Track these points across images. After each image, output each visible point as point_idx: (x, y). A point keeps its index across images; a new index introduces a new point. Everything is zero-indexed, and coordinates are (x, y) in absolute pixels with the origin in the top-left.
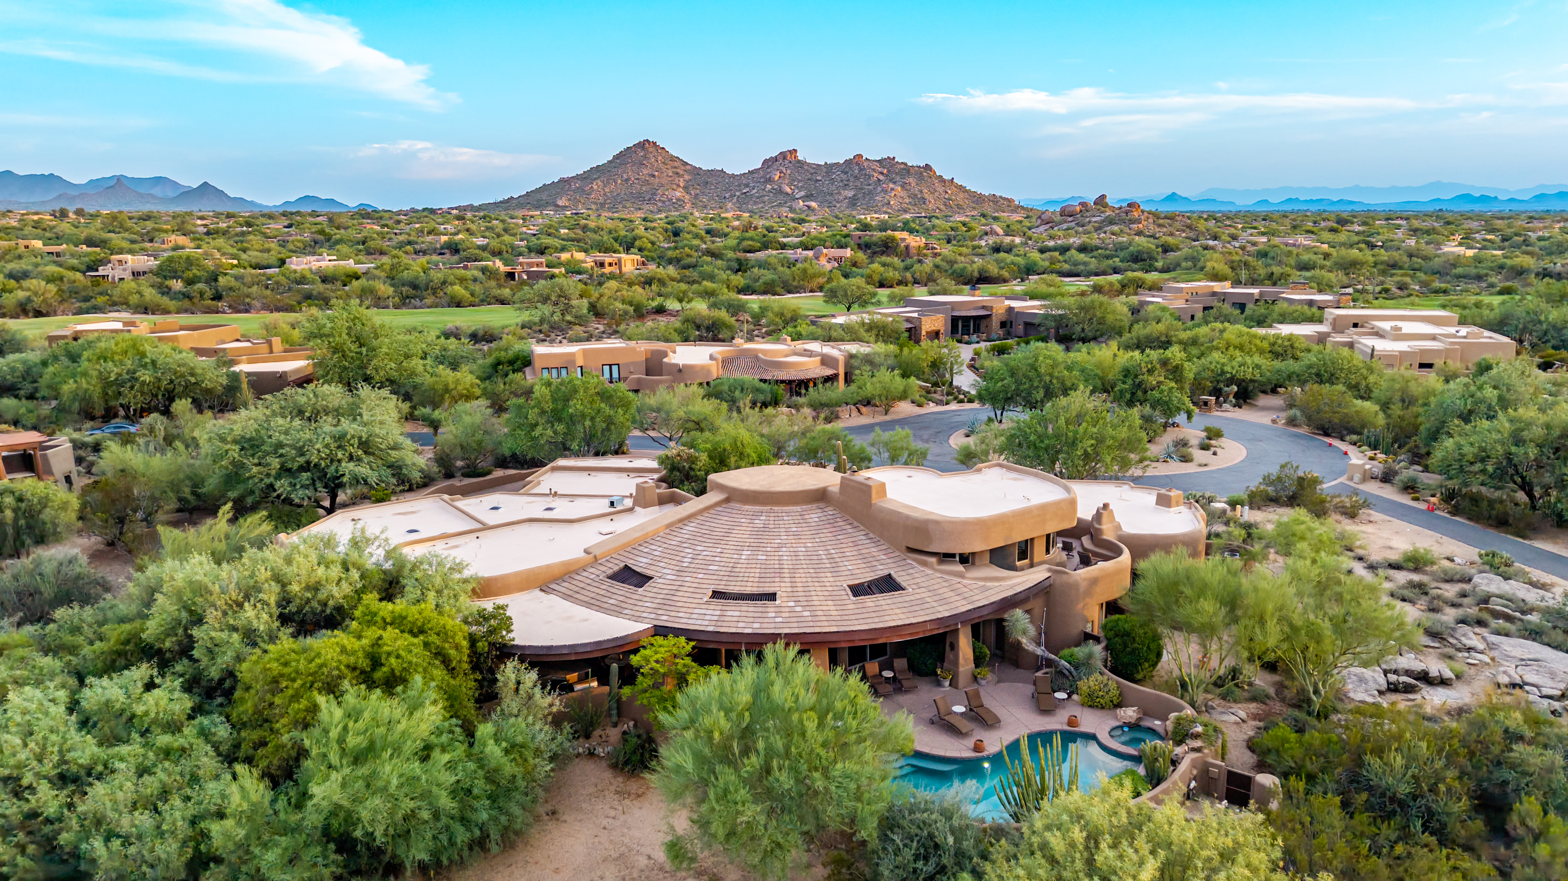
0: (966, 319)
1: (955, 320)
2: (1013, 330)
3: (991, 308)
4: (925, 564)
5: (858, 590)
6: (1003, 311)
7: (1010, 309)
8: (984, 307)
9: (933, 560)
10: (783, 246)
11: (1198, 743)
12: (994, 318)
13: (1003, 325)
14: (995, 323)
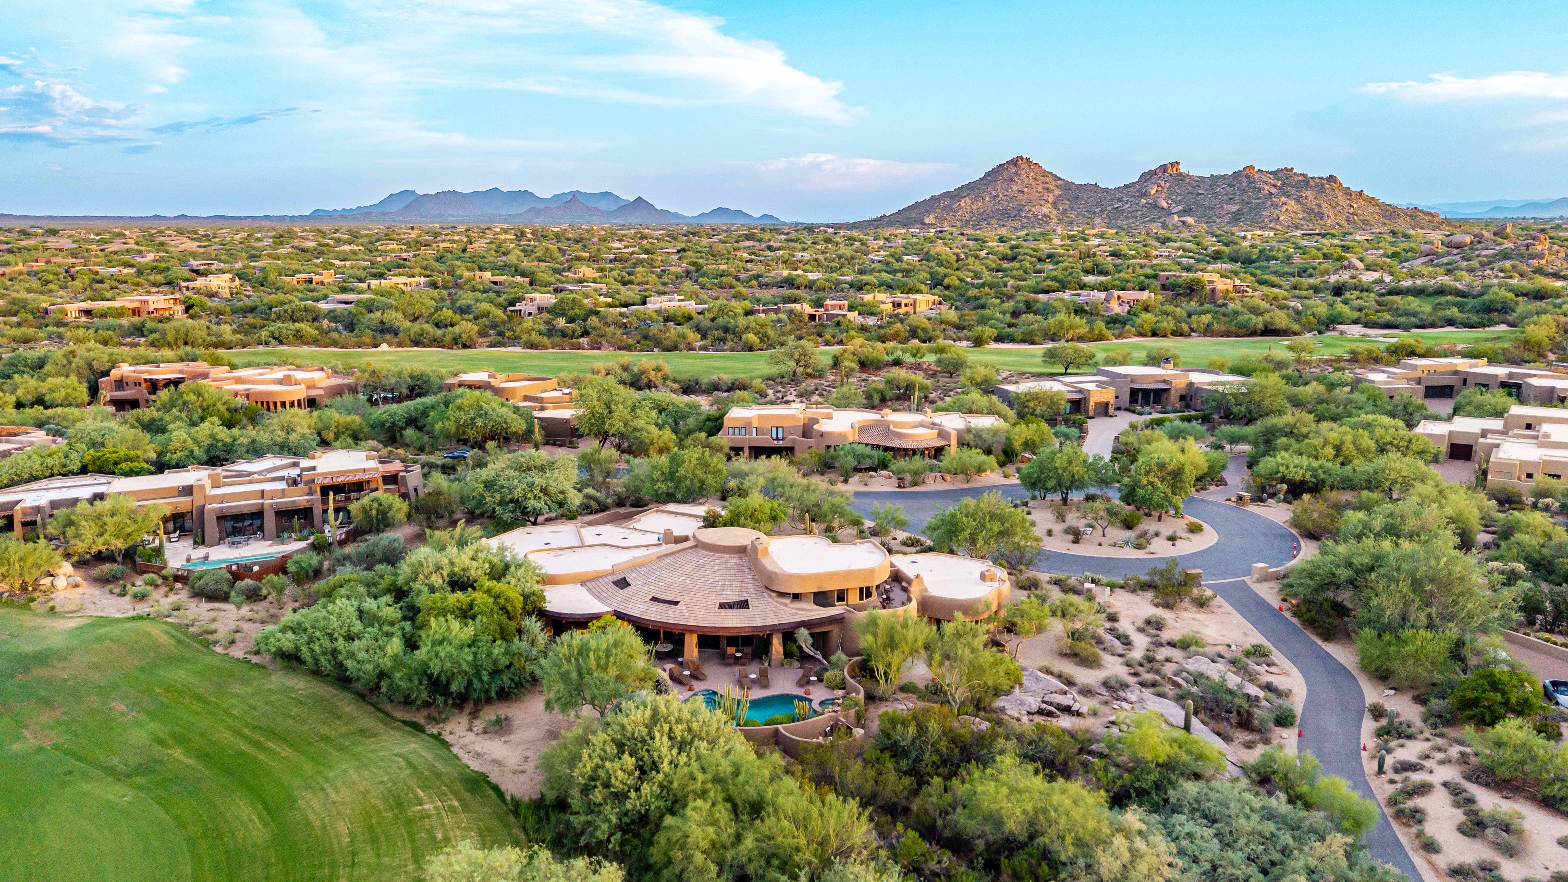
0: (1146, 392)
1: (1134, 392)
2: (1193, 403)
3: (1170, 383)
4: (770, 596)
5: (722, 606)
6: (1184, 386)
7: (1191, 384)
8: (1165, 381)
9: (774, 595)
10: (1083, 287)
11: (837, 708)
12: (1173, 392)
13: (1182, 398)
14: (1174, 396)
